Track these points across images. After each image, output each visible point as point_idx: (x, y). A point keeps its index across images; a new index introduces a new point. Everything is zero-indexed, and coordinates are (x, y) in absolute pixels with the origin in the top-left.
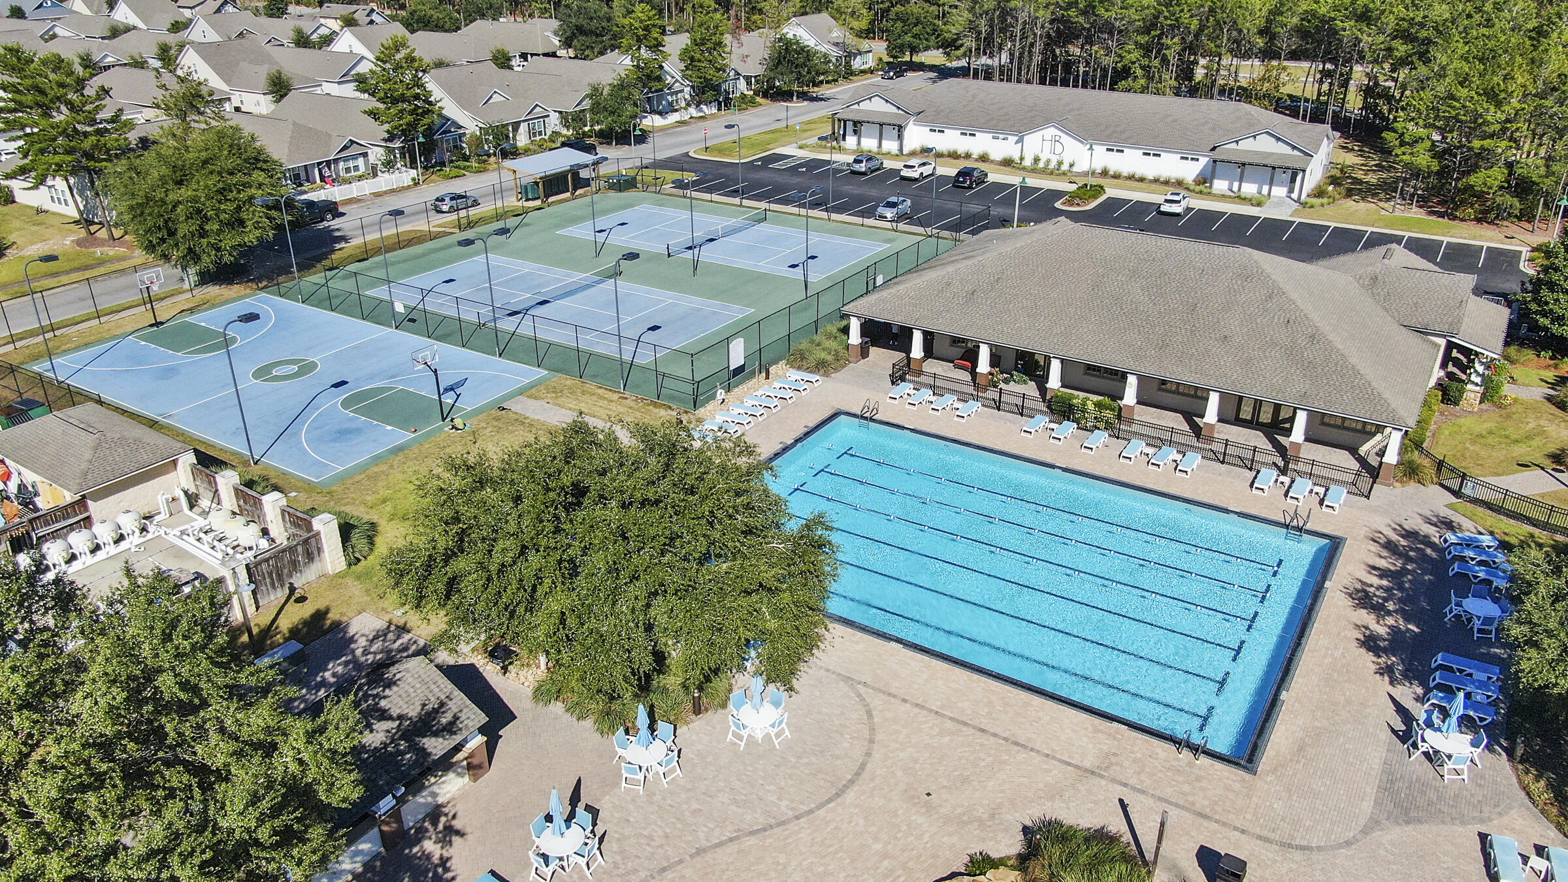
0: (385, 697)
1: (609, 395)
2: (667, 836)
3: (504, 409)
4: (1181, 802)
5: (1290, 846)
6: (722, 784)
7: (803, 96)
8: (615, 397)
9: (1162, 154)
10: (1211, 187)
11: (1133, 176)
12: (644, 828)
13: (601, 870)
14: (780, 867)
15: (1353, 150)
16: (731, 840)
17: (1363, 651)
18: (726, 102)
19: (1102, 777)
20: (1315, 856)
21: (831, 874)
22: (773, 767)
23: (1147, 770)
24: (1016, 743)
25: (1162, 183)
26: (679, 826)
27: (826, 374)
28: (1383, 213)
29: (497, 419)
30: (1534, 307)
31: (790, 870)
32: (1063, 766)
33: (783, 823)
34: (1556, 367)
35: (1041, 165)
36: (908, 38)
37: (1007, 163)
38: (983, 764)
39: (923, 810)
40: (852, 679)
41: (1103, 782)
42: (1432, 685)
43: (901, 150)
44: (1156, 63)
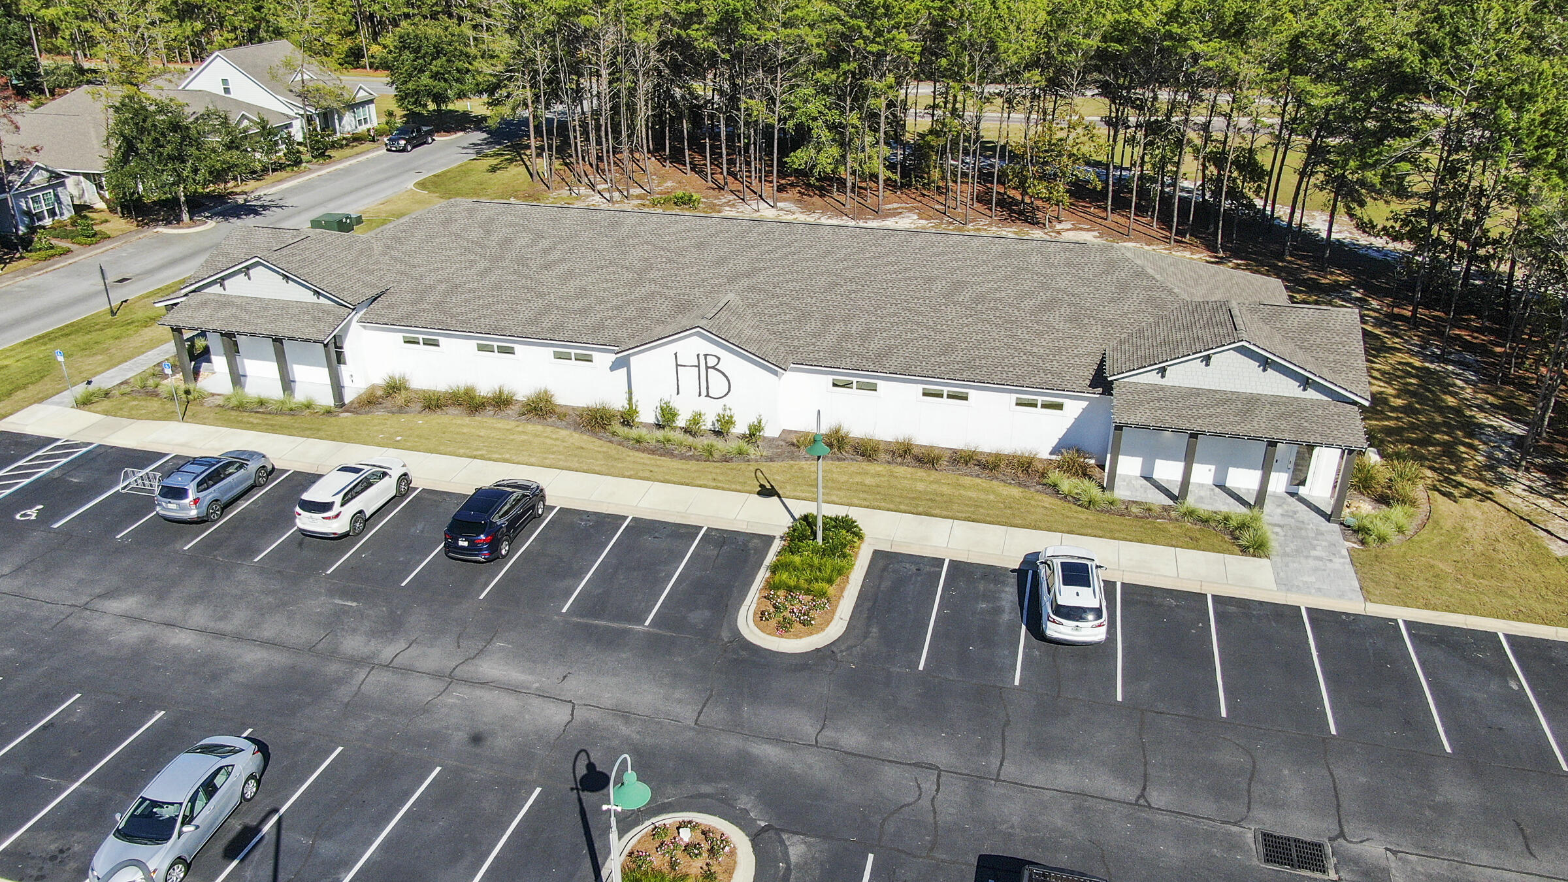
9: (972, 393)
10: (1110, 484)
36: (426, 79)
37: (595, 424)
44: (853, 118)
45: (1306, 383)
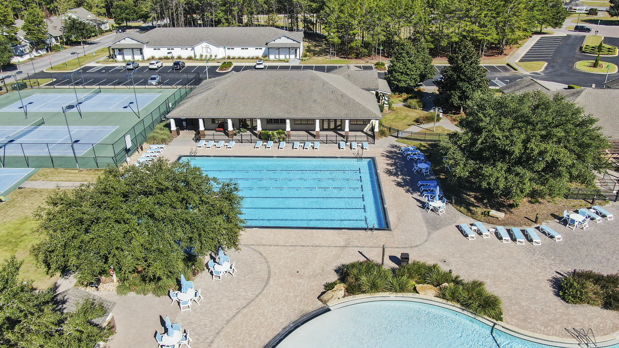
0: (64, 308)
1: (72, 171)
2: (211, 321)
3: (22, 188)
4: (376, 246)
5: (412, 247)
6: (221, 296)
7: (85, 43)
8: (76, 171)
9: (249, 48)
10: (269, 58)
11: (240, 58)
12: (201, 322)
13: (193, 344)
14: (262, 315)
15: (306, 41)
16: (237, 313)
17: (398, 187)
18: (50, 49)
19: (349, 247)
20: (420, 247)
21: (281, 309)
22: (237, 283)
23: (361, 240)
24: (316, 246)
25: (251, 59)
26: (214, 316)
27: (166, 144)
28: (327, 59)
29: (21, 193)
30: (392, 78)
31: (266, 314)
32: (335, 248)
33: (253, 300)
34: (401, 96)
35: (204, 58)
36: (124, 15)
37: (190, 58)
38: (310, 256)
39: (299, 277)
40: (247, 245)
41: (350, 248)
42: (421, 191)
43: (144, 59)
44: (230, 17)
45: (294, 40)
